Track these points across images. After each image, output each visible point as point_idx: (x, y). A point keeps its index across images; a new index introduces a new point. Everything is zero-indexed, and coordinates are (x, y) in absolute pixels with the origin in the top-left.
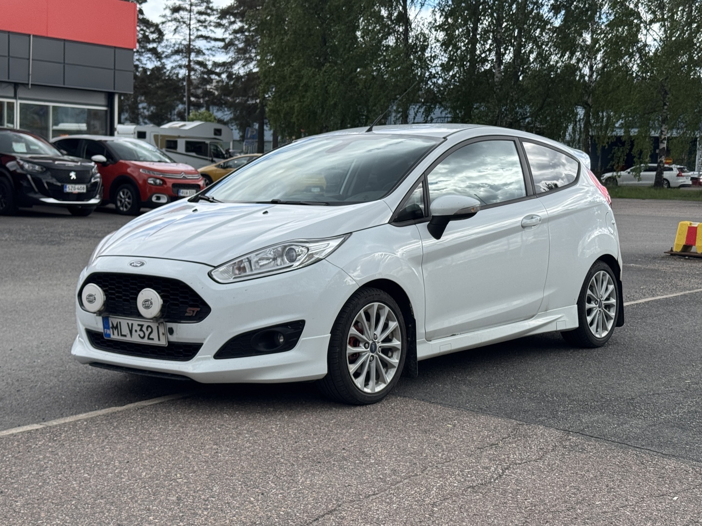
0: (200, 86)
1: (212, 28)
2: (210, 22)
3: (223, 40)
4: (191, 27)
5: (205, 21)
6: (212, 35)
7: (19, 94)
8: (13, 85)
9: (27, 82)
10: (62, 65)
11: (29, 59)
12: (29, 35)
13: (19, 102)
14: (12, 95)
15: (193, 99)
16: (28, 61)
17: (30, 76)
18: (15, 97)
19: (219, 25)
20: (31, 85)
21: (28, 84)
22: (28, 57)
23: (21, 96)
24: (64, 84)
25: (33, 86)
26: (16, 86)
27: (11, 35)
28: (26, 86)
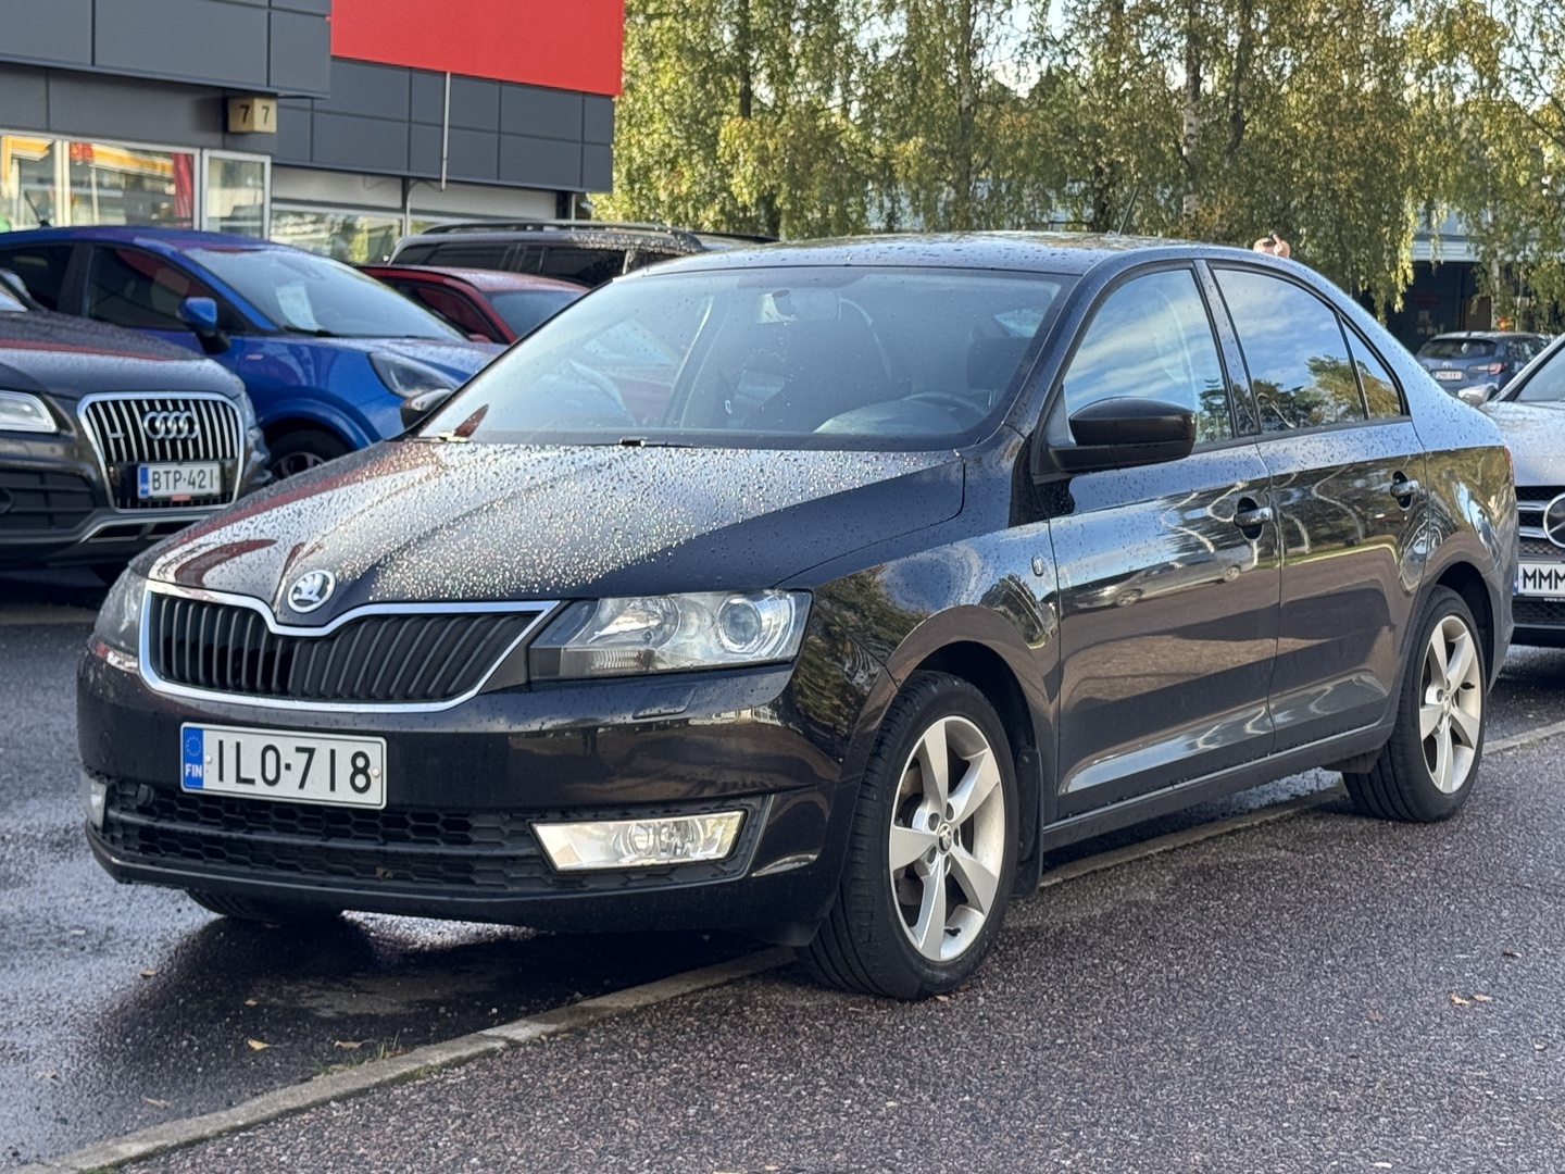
7: (409, 206)
8: (399, 181)
9: (437, 176)
10: (496, 136)
11: (443, 126)
12: (445, 73)
13: (411, 218)
14: (398, 204)
16: (439, 129)
17: (445, 163)
18: (403, 209)
20: (447, 181)
21: (440, 180)
22: (439, 122)
23: (417, 206)
24: (498, 178)
25: (450, 185)
26: (405, 184)
27: (414, 74)
28: (434, 184)
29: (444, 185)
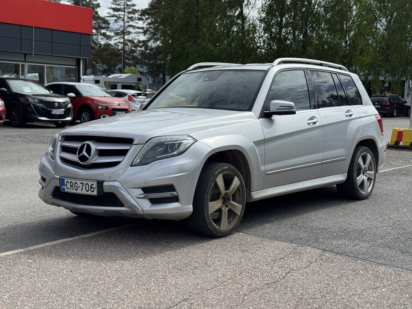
0: (130, 54)
1: (137, 21)
2: (136, 17)
3: (142, 28)
4: (125, 21)
5: (132, 17)
6: (137, 25)
7: (27, 60)
10: (51, 43)
12: (33, 27)
13: (27, 64)
14: (24, 60)
15: (127, 61)
16: (32, 41)
17: (33, 50)
18: (25, 62)
19: (140, 19)
21: (32, 54)
22: (31, 39)
23: (28, 60)
24: (52, 54)
25: (35, 55)
26: (25, 55)
27: (22, 27)
28: (31, 55)
29: (33, 55)
